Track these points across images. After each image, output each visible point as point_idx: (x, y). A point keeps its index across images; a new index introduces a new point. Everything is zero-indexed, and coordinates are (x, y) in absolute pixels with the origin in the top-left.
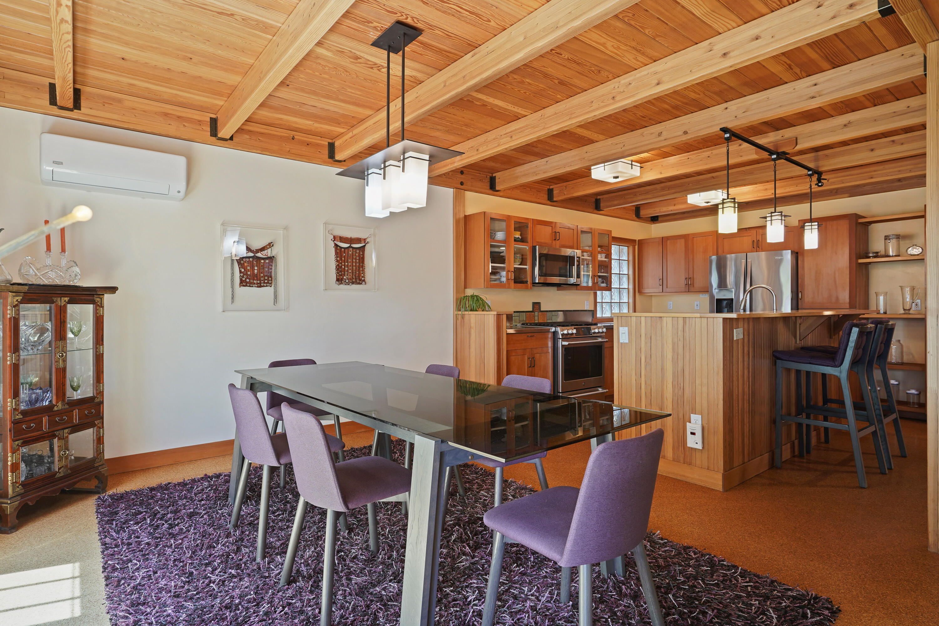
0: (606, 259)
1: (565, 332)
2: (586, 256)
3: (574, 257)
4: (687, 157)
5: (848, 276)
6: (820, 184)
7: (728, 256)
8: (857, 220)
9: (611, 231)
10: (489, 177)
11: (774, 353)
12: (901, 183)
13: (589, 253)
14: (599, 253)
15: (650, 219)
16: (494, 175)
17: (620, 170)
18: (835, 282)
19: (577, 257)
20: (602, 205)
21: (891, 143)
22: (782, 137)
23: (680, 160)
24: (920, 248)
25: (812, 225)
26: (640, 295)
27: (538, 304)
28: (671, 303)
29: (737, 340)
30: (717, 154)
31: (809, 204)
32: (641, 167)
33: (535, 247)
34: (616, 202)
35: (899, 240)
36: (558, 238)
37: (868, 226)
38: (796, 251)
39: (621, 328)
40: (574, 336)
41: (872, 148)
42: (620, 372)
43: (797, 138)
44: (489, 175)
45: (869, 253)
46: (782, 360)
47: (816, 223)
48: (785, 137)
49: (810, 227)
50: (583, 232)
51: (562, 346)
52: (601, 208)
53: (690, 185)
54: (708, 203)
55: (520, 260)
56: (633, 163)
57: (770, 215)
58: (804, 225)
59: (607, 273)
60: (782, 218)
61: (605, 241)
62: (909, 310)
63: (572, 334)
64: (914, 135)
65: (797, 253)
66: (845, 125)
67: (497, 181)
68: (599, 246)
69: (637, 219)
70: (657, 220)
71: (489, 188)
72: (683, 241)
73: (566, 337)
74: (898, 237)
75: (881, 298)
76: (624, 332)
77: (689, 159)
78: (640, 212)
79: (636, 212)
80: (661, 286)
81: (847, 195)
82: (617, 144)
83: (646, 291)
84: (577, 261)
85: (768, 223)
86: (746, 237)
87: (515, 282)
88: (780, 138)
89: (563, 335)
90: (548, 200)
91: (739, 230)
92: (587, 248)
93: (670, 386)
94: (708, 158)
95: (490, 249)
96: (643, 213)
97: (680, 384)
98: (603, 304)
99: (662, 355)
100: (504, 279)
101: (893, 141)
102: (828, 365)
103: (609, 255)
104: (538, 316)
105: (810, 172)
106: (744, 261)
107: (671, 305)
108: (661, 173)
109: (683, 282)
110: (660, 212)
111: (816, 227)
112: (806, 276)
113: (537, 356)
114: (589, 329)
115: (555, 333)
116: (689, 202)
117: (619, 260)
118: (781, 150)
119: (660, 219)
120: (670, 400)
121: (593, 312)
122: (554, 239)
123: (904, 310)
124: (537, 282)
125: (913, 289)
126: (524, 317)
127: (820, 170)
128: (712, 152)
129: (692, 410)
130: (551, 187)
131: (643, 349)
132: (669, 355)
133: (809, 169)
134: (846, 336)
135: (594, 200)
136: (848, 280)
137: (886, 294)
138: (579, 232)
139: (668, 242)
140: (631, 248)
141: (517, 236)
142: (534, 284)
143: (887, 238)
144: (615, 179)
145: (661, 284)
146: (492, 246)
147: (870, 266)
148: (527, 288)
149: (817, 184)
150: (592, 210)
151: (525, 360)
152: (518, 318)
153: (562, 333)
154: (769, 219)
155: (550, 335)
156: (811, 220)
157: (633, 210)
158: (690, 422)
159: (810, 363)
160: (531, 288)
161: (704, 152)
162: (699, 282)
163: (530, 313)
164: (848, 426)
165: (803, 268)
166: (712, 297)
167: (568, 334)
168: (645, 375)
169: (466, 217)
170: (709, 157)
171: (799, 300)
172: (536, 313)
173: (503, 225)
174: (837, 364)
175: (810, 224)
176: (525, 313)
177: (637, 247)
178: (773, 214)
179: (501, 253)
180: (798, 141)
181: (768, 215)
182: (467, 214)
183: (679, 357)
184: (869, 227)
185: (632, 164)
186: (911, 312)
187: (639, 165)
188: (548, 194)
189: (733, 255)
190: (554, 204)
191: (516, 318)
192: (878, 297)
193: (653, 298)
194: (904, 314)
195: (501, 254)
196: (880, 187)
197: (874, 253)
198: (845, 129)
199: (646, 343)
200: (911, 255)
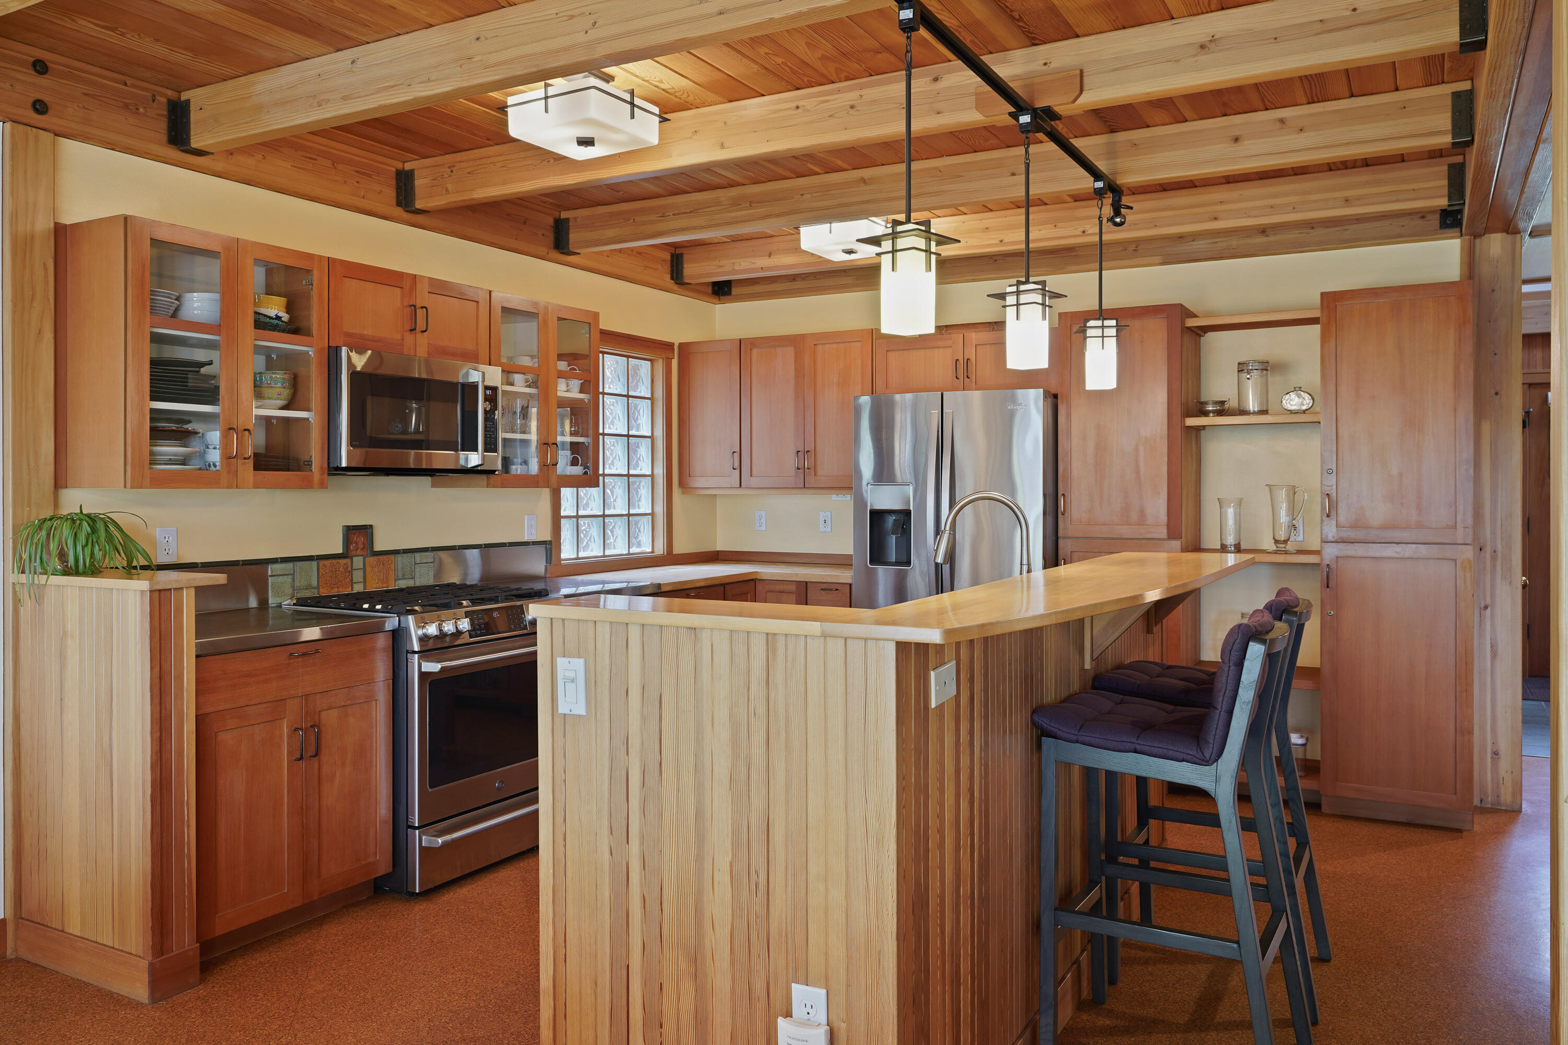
0: (582, 396)
1: (432, 630)
2: (520, 385)
3: (477, 387)
4: (794, 105)
5: (1166, 459)
6: (1118, 220)
7: (898, 397)
8: (1183, 322)
9: (596, 315)
10: (164, 100)
11: (1036, 718)
12: (1265, 239)
13: (529, 377)
14: (561, 375)
15: (710, 290)
16: (184, 96)
17: (593, 114)
18: (1137, 472)
19: (486, 388)
20: (573, 237)
21: (1278, 125)
22: (1045, 64)
23: (776, 111)
24: (1307, 396)
25: (1103, 327)
26: (683, 493)
27: (366, 531)
28: (763, 513)
29: (940, 707)
30: (874, 102)
31: (1097, 273)
32: (664, 120)
33: (337, 350)
34: (610, 233)
35: (1267, 375)
36: (421, 324)
37: (1200, 336)
38: (1054, 391)
39: (561, 662)
40: (466, 639)
41: (1237, 133)
42: (559, 820)
43: (1082, 72)
44: (162, 95)
45: (1206, 403)
46: (1056, 738)
47: (1113, 323)
48: (1053, 66)
49: (1098, 332)
50: (508, 311)
51: (423, 675)
52: (572, 247)
53: (807, 196)
54: (850, 252)
55: (286, 393)
56: (637, 101)
57: (1014, 289)
58: (1085, 326)
59: (587, 436)
60: (1044, 299)
61: (580, 344)
62: (1285, 542)
63: (458, 633)
64: (1326, 109)
65: (1055, 396)
66: (1202, 47)
67: (194, 116)
68: (561, 357)
69: (675, 287)
70: (729, 293)
71: (164, 138)
72: (790, 351)
73: (432, 647)
74: (1265, 367)
75: (1230, 512)
76: (572, 675)
77: (800, 110)
78: (682, 268)
79: (672, 266)
80: (737, 472)
81: (1158, 259)
82: (572, 17)
83: (699, 482)
84: (486, 399)
85: (1011, 312)
86: (941, 350)
87: (257, 467)
88: (1039, 68)
89: (424, 639)
90: (399, 204)
91: (938, 328)
92: (526, 361)
93: (723, 878)
94: (852, 112)
95: (147, 351)
96: (691, 270)
97: (757, 872)
98: (581, 521)
99: (698, 768)
100: (215, 456)
101: (1282, 121)
102: (1186, 757)
103: (591, 384)
104: (364, 569)
105: (1100, 184)
106: (936, 413)
107: (763, 521)
108: (722, 146)
109: (791, 461)
110: (734, 272)
111: (1113, 332)
112: (1074, 455)
113: (330, 718)
114: (521, 611)
115: (398, 636)
116: (804, 246)
117: (628, 396)
118: (1040, 104)
119: (735, 291)
120: (723, 933)
121: (551, 547)
122: (408, 327)
123: (1277, 542)
124: (344, 464)
125: (1293, 491)
126: (310, 576)
127: (1118, 182)
128: (863, 92)
129: (796, 970)
130: (408, 166)
131: (635, 742)
132: (721, 766)
133: (1096, 174)
134: (1232, 668)
135: (550, 221)
136: (1165, 469)
137: (1240, 503)
138: (497, 311)
139: (755, 351)
140: (660, 366)
141: (272, 312)
142: (335, 470)
143: (1242, 368)
144: (582, 148)
145: (737, 464)
146: (157, 339)
147: (1202, 432)
148: (307, 485)
149: (1111, 220)
150: (543, 250)
151: (281, 736)
152: (289, 579)
153: (420, 632)
154: (1011, 300)
155: (382, 641)
156: (1101, 314)
157: (664, 260)
158: (788, 1014)
159: (1136, 752)
160: (323, 485)
161: (839, 91)
162: (829, 464)
163: (335, 561)
164: (1239, 946)
165: (1069, 433)
166: (860, 502)
167: (442, 635)
168: (642, 838)
169: (61, 233)
170: (852, 107)
171: (1060, 515)
172: (358, 562)
173: (211, 270)
174: (1207, 756)
175: (1099, 323)
176: (314, 564)
177: (675, 362)
178: (1022, 288)
179: (203, 365)
180: (1086, 80)
181: (1009, 289)
182: (68, 219)
183: (754, 776)
184: (1202, 338)
185: (632, 104)
186: (1290, 547)
187: (656, 110)
188: (398, 189)
189: (909, 396)
190: (419, 218)
191: (280, 579)
192: (1223, 510)
193: (718, 501)
194: (1276, 552)
195: (203, 370)
196: (1224, 244)
197: (1216, 403)
198: (1204, 58)
199: (644, 719)
200: (1291, 412)
